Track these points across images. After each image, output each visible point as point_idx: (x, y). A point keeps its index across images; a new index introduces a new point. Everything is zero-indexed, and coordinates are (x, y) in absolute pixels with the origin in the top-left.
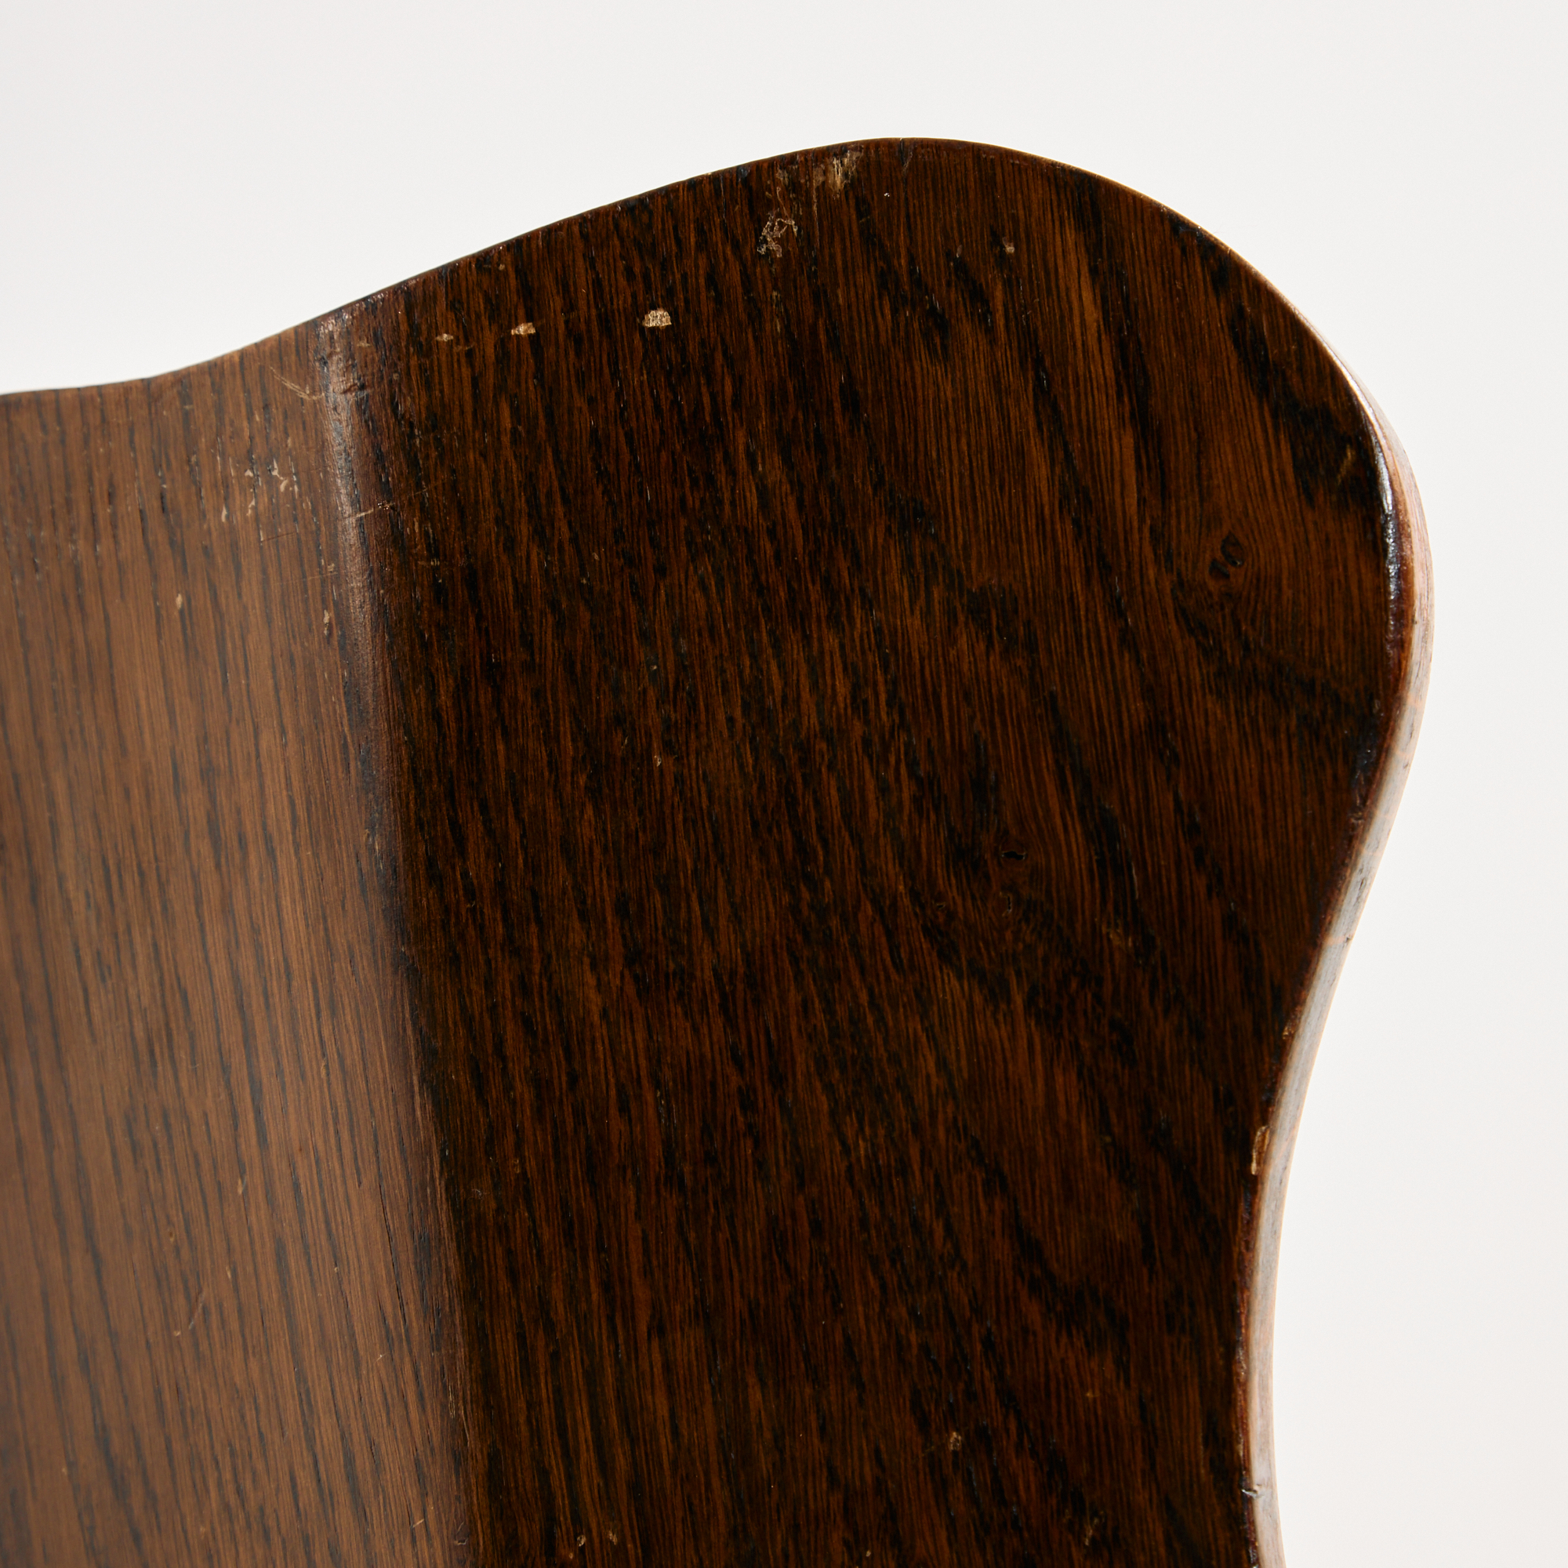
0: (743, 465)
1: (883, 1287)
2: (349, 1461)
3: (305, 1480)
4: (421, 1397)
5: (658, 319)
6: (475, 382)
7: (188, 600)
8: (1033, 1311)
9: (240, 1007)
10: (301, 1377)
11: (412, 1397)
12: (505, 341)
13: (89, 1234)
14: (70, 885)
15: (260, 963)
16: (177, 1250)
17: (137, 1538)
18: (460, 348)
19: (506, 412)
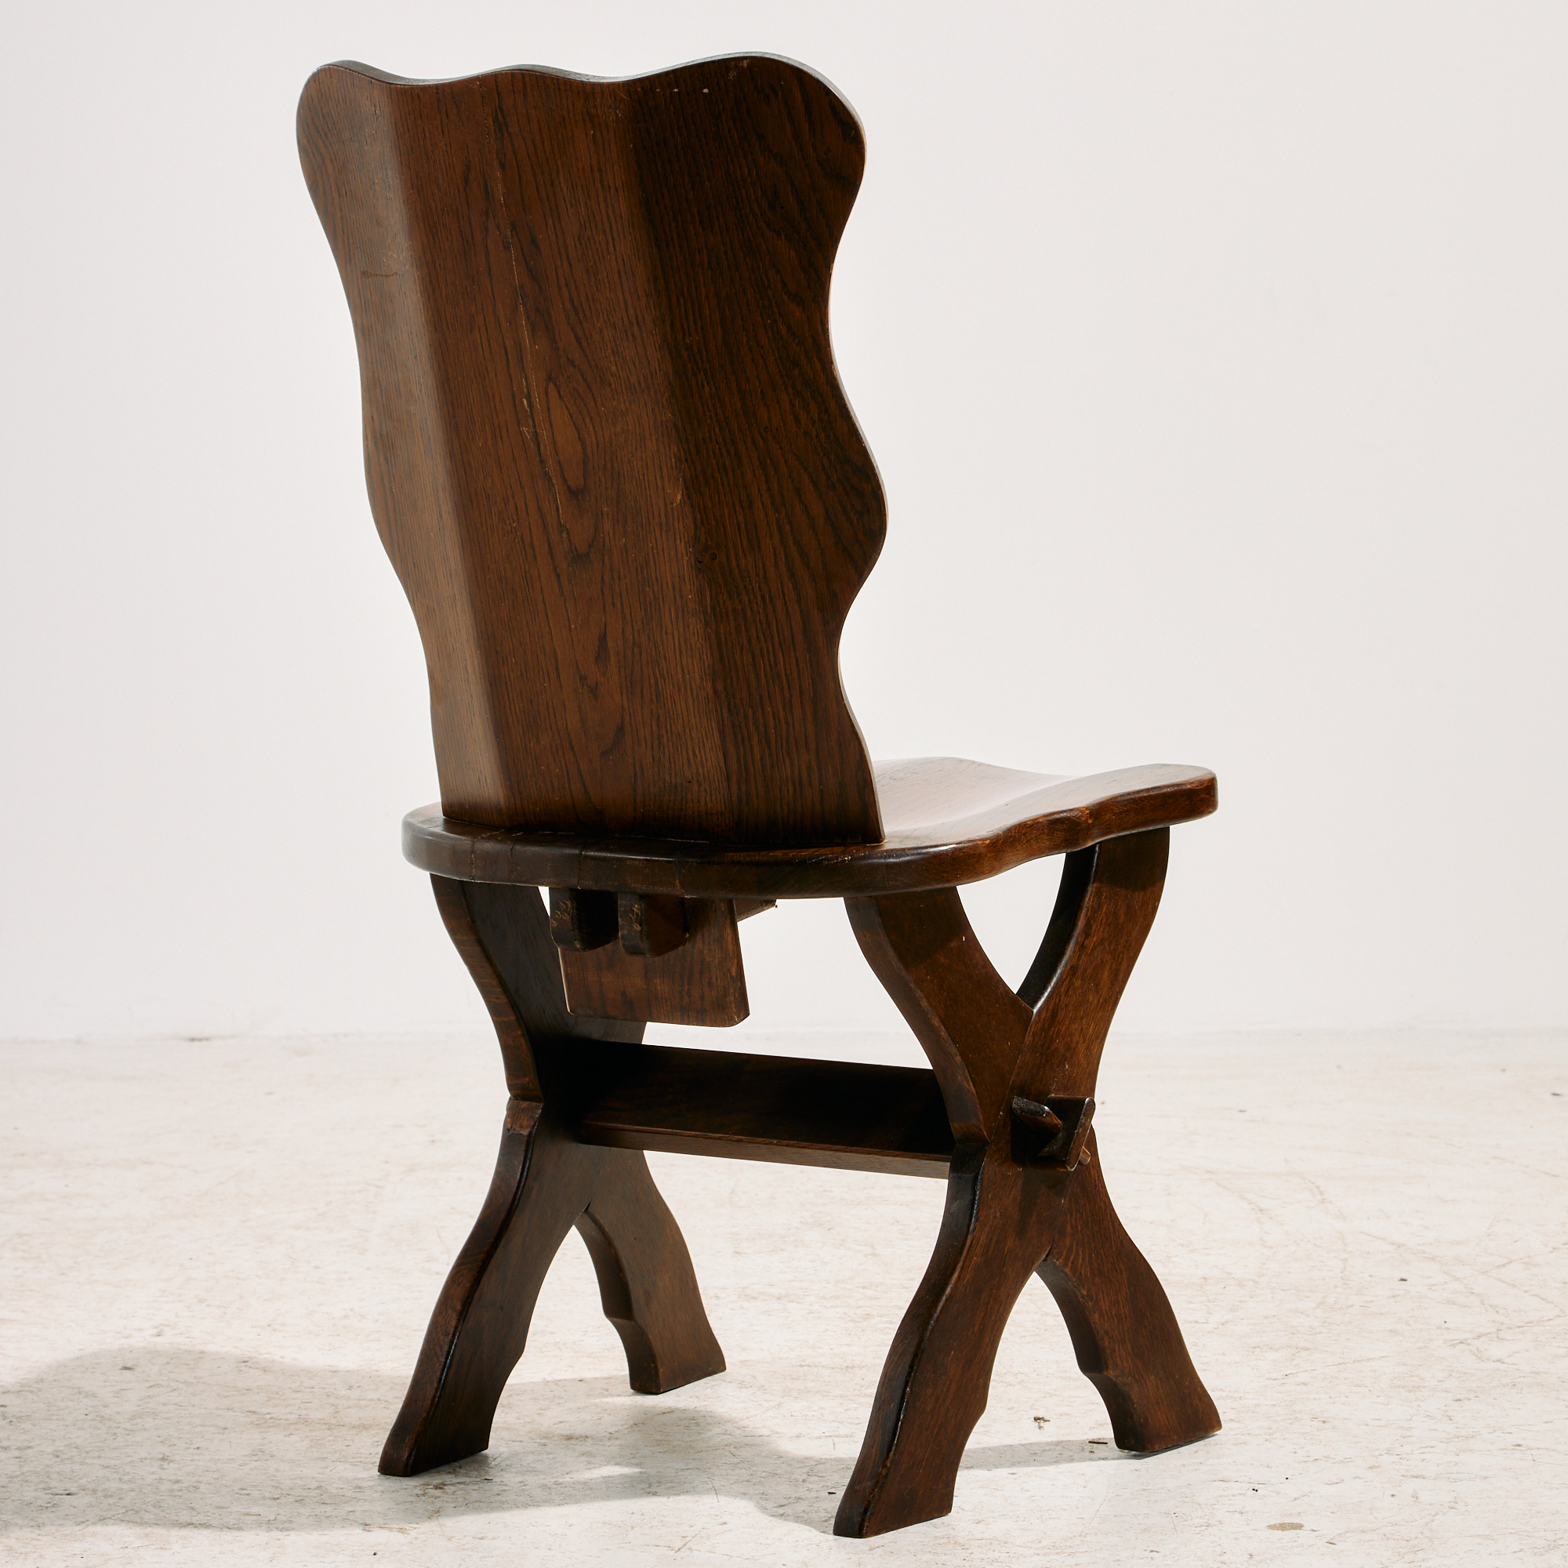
0: (724, 123)
1: (755, 291)
2: (637, 317)
3: (625, 319)
4: (654, 307)
5: (706, 91)
6: (665, 100)
7: (594, 132)
8: (785, 298)
9: (608, 220)
10: (624, 298)
11: (652, 307)
12: (671, 92)
13: (568, 258)
14: (563, 185)
15: (614, 212)
16: (592, 267)
17: (581, 323)
18: (662, 93)
19: (672, 107)
